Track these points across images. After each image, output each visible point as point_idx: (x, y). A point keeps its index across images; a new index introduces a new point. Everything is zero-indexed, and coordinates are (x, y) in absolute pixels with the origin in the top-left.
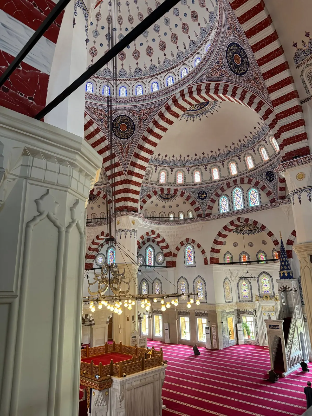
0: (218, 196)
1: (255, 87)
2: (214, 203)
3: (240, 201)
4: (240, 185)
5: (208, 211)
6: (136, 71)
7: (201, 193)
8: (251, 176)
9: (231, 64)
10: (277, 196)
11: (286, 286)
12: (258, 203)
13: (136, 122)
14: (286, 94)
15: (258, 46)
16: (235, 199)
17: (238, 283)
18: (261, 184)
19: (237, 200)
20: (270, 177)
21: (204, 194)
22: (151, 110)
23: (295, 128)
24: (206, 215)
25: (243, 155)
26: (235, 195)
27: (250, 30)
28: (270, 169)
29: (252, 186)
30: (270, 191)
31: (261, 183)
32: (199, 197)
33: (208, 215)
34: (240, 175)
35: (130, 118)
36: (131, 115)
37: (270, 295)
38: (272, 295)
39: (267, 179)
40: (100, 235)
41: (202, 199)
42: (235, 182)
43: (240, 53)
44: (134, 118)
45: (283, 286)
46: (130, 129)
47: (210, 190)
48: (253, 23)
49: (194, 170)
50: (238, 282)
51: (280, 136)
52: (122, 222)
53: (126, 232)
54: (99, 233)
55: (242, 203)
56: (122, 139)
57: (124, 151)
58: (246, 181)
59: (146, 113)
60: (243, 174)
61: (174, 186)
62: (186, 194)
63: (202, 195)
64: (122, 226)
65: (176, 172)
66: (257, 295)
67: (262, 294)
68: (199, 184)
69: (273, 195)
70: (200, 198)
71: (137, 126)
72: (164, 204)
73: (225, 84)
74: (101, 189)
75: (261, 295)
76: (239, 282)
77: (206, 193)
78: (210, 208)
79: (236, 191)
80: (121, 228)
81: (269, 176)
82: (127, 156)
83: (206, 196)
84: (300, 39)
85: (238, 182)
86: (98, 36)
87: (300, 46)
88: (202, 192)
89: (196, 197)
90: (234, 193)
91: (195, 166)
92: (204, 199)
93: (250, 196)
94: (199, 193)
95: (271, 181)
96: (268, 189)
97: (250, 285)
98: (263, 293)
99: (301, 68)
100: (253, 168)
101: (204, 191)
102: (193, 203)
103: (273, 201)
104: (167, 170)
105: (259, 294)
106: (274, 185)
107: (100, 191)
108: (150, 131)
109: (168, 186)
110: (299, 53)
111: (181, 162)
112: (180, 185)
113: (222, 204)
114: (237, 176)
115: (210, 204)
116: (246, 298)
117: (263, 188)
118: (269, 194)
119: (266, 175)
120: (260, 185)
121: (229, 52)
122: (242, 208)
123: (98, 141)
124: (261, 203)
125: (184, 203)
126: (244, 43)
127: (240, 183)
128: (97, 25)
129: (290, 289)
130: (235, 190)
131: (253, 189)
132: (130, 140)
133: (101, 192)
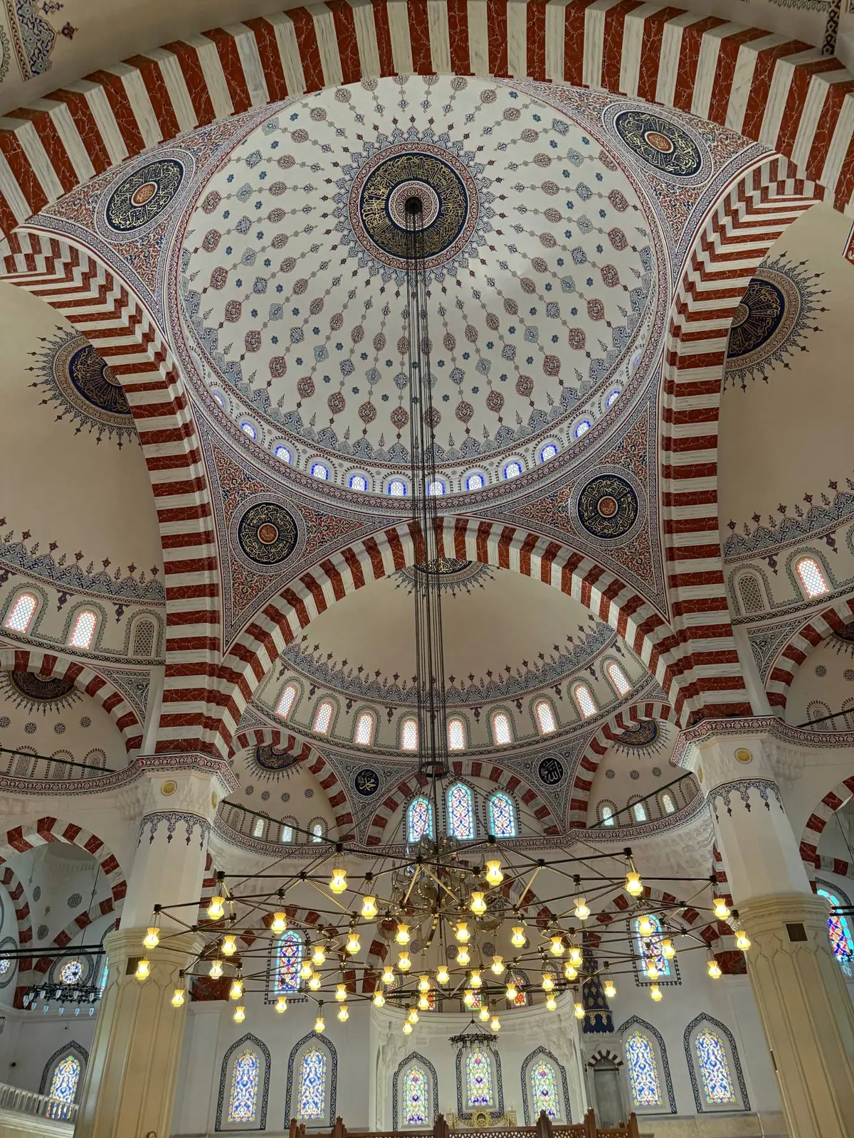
0: (409, 795)
1: (629, 568)
2: (394, 810)
3: (467, 818)
4: (468, 779)
5: (373, 831)
6: (324, 432)
7: (364, 777)
8: (501, 760)
9: (587, 511)
10: (562, 821)
11: (608, 1053)
12: (511, 832)
13: (302, 535)
14: (712, 597)
15: (684, 499)
16: (453, 812)
17: (396, 1074)
18: (524, 785)
19: (458, 815)
20: (550, 772)
21: (373, 781)
22: (351, 526)
23: (722, 662)
24: (365, 839)
25: (486, 708)
26: (452, 802)
27: (683, 467)
28: (553, 754)
29: (499, 787)
30: (544, 808)
31: (523, 783)
32: (357, 785)
33: (373, 841)
34: (473, 754)
35: (293, 521)
36: (298, 517)
37: (492, 1110)
38: (497, 1109)
39: (542, 777)
40: (29, 828)
41: (361, 792)
42: (458, 766)
43: (623, 497)
44: (302, 525)
45: (600, 1053)
46: (281, 545)
47: (388, 774)
48: (692, 459)
49: (362, 708)
50: (396, 1070)
51: (686, 672)
52: (186, 789)
53: (191, 823)
54: (30, 821)
55: (471, 825)
56: (253, 559)
57: (245, 590)
58: (487, 770)
59: (336, 527)
60: (481, 753)
61: (307, 735)
62: (328, 769)
63: (366, 781)
64: (185, 800)
65: (321, 698)
66: (453, 1111)
67: (467, 1108)
68: (365, 750)
69: (551, 816)
70: (359, 790)
71: (301, 546)
72: (253, 781)
73: (551, 543)
74: (109, 672)
75: (465, 1111)
76: (399, 1070)
77: (377, 779)
78: (380, 822)
79: (455, 792)
80: (177, 807)
81: (548, 770)
82: (247, 606)
83: (375, 788)
84: (743, 520)
85: (467, 769)
86: (277, 319)
87: (739, 530)
88: (369, 774)
89: (351, 784)
90: (450, 794)
91: (367, 700)
92: (368, 793)
93: (493, 812)
94: (360, 774)
95: (551, 783)
96: (541, 800)
97: (432, 1081)
98: (471, 1104)
99: (733, 566)
100: (508, 744)
101: (373, 773)
102: (336, 801)
103: (551, 831)
104: (302, 685)
105: (460, 1109)
106: (557, 796)
107: (103, 677)
108: (330, 569)
109: (293, 729)
110: (735, 541)
111: (339, 676)
112: (320, 738)
113: (415, 820)
114: (465, 754)
115: (382, 811)
116: (419, 1122)
117: (529, 797)
118: (541, 813)
119: (541, 766)
120: (522, 787)
121: (592, 488)
122: (472, 837)
123: (199, 534)
124: (519, 830)
125: (309, 793)
126: (644, 485)
127: (470, 772)
128: (287, 300)
129: (617, 1061)
130: (454, 789)
131: (499, 795)
132: (271, 570)
133: (104, 683)
